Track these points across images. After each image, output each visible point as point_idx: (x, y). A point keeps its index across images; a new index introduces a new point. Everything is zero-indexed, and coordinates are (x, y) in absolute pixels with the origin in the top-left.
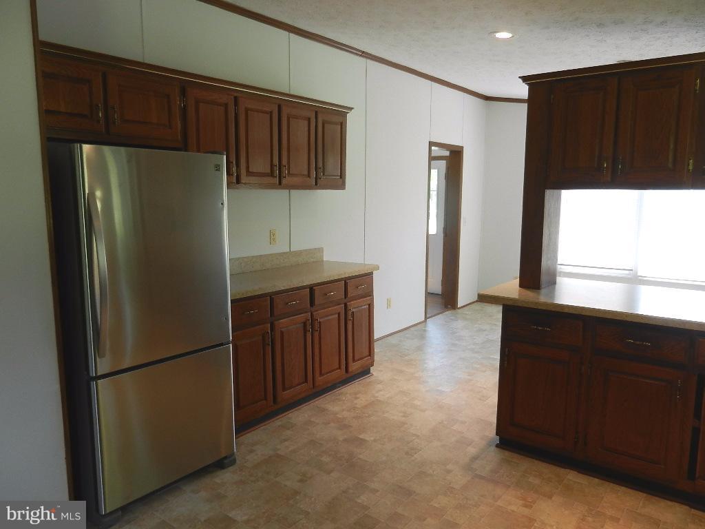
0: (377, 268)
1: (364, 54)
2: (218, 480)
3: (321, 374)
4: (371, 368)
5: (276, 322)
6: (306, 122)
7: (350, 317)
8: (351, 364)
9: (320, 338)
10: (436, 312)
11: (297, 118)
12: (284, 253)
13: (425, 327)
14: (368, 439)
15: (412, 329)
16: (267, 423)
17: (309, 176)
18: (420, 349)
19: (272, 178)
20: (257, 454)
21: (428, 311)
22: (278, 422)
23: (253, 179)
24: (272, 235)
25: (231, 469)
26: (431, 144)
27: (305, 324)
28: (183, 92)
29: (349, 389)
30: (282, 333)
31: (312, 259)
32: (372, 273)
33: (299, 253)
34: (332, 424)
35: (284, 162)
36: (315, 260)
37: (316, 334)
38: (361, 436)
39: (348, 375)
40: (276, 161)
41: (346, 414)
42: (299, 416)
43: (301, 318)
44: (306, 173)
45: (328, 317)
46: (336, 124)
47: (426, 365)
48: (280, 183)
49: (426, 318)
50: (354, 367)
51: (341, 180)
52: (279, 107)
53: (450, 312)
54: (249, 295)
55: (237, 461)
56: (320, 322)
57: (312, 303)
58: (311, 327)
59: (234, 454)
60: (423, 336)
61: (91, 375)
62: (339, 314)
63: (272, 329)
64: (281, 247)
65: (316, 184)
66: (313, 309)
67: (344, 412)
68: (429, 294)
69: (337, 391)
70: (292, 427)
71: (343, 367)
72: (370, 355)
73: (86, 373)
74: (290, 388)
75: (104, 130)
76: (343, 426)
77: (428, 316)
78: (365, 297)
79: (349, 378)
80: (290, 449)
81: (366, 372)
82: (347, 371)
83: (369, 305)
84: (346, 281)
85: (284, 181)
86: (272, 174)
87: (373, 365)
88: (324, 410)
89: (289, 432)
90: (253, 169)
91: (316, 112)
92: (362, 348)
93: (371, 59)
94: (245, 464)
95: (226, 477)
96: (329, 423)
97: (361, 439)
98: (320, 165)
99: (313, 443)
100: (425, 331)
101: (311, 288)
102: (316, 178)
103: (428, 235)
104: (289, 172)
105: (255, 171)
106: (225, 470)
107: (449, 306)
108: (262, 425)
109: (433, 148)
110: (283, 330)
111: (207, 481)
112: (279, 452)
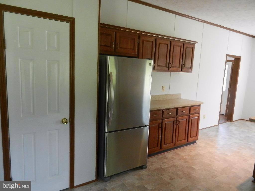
0: (203, 103)
1: (203, 21)
2: (141, 173)
3: (178, 141)
4: (197, 141)
5: (164, 120)
6: (180, 48)
7: (190, 121)
8: (189, 139)
9: (179, 127)
10: (223, 122)
11: (177, 46)
12: (167, 95)
13: (218, 127)
14: (195, 168)
15: (213, 127)
16: (157, 155)
17: (179, 67)
18: (216, 136)
19: (166, 68)
20: (154, 166)
21: (220, 121)
22: (161, 156)
23: (159, 68)
24: (163, 88)
25: (145, 170)
26: (227, 55)
27: (174, 121)
28: (139, 38)
29: (188, 148)
30: (165, 124)
31: (176, 97)
32: (200, 105)
33: (172, 95)
34: (181, 160)
35: (171, 62)
36: (178, 98)
37: (178, 126)
38: (193, 167)
39: (188, 142)
40: (168, 62)
41: (187, 157)
42: (169, 155)
43: (173, 119)
44: (178, 66)
45: (182, 120)
46: (191, 48)
47: (219, 143)
48: (168, 70)
49: (219, 124)
50: (190, 139)
51: (191, 69)
52: (171, 42)
53: (229, 122)
54: (156, 109)
55: (147, 167)
56: (179, 122)
57: (177, 114)
58: (176, 123)
59: (146, 165)
60: (217, 131)
61: (106, 131)
62: (186, 119)
63: (162, 122)
64: (166, 93)
65: (181, 70)
66: (177, 116)
67: (186, 156)
68: (221, 115)
69: (183, 148)
70: (167, 158)
71: (186, 139)
72: (197, 136)
73: (104, 130)
74: (167, 144)
75: (114, 51)
76: (186, 162)
77: (220, 123)
78: (197, 114)
79: (188, 144)
80: (166, 167)
81: (194, 142)
82: (187, 141)
83: (198, 117)
84: (190, 107)
85: (170, 69)
86: (166, 66)
87: (197, 140)
88: (178, 154)
89: (165, 160)
90: (160, 64)
91: (184, 44)
92: (194, 133)
93: (205, 23)
94: (150, 169)
95: (143, 172)
96: (180, 160)
97: (193, 168)
98: (184, 63)
99: (174, 166)
100: (218, 129)
101: (177, 109)
102: (182, 68)
103: (222, 91)
104: (172, 66)
105: (160, 65)
106: (143, 170)
107: (229, 120)
108: (155, 156)
109: (228, 57)
110: (166, 123)
111: (137, 172)
112: (162, 167)
